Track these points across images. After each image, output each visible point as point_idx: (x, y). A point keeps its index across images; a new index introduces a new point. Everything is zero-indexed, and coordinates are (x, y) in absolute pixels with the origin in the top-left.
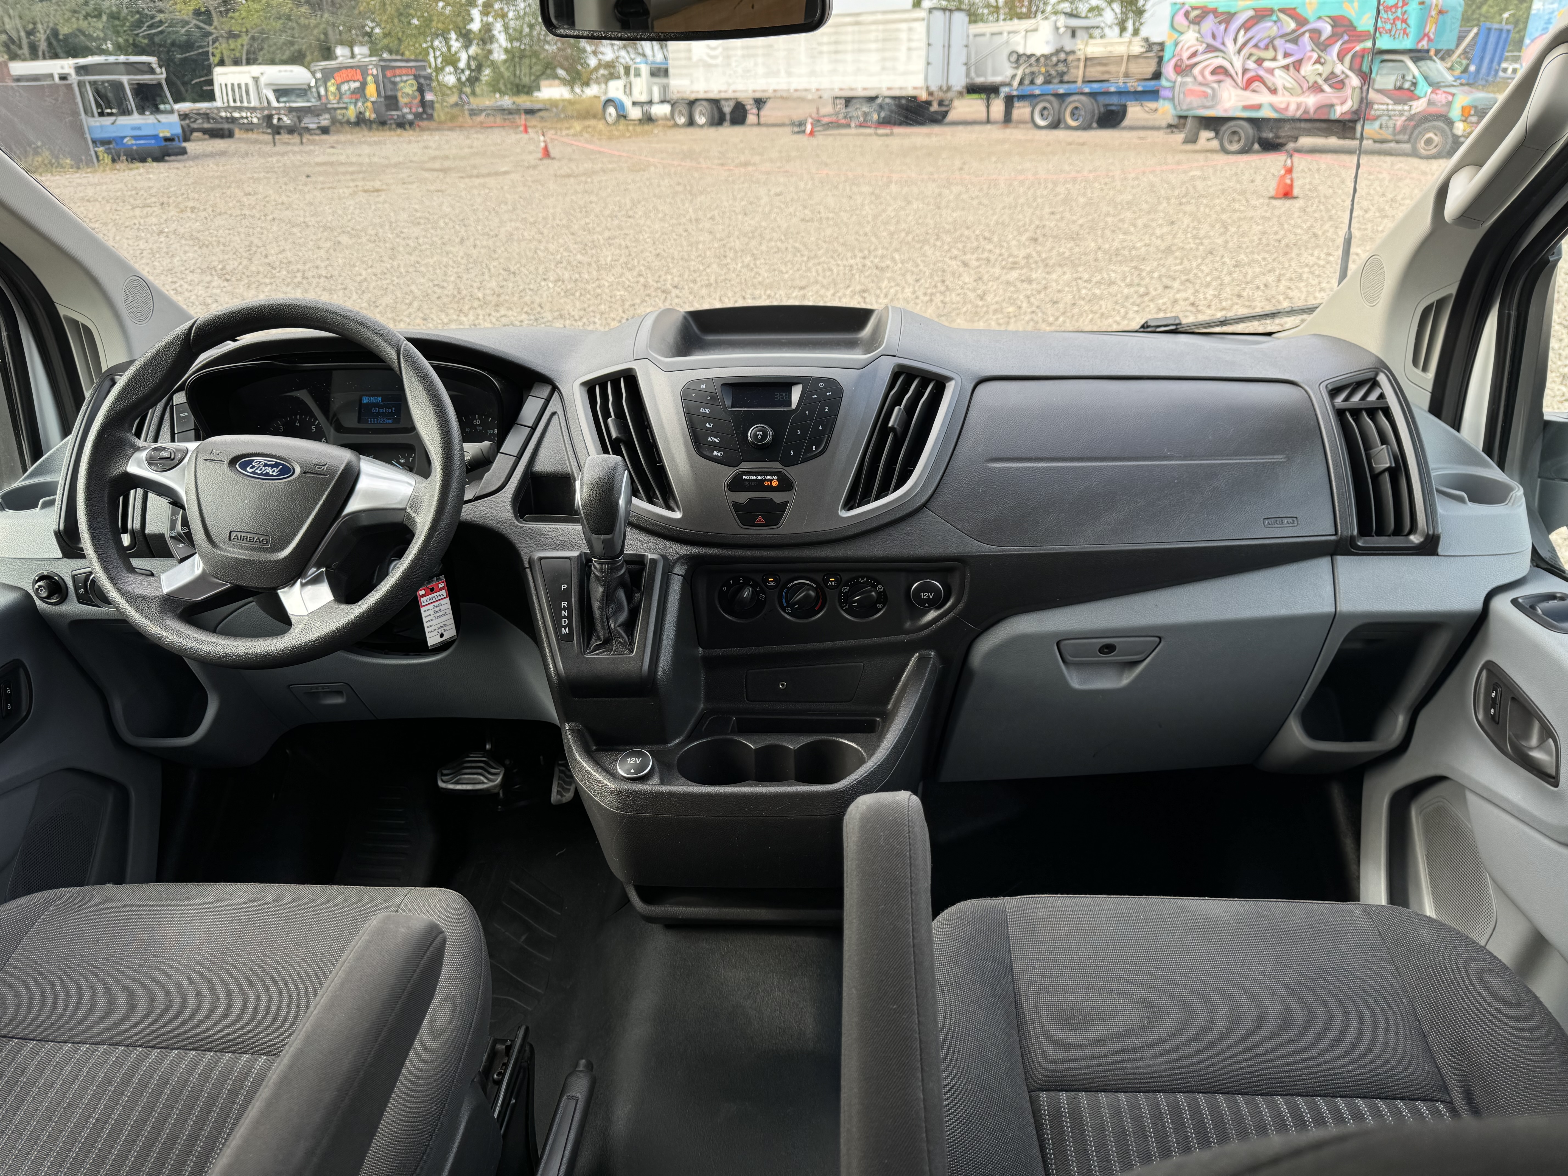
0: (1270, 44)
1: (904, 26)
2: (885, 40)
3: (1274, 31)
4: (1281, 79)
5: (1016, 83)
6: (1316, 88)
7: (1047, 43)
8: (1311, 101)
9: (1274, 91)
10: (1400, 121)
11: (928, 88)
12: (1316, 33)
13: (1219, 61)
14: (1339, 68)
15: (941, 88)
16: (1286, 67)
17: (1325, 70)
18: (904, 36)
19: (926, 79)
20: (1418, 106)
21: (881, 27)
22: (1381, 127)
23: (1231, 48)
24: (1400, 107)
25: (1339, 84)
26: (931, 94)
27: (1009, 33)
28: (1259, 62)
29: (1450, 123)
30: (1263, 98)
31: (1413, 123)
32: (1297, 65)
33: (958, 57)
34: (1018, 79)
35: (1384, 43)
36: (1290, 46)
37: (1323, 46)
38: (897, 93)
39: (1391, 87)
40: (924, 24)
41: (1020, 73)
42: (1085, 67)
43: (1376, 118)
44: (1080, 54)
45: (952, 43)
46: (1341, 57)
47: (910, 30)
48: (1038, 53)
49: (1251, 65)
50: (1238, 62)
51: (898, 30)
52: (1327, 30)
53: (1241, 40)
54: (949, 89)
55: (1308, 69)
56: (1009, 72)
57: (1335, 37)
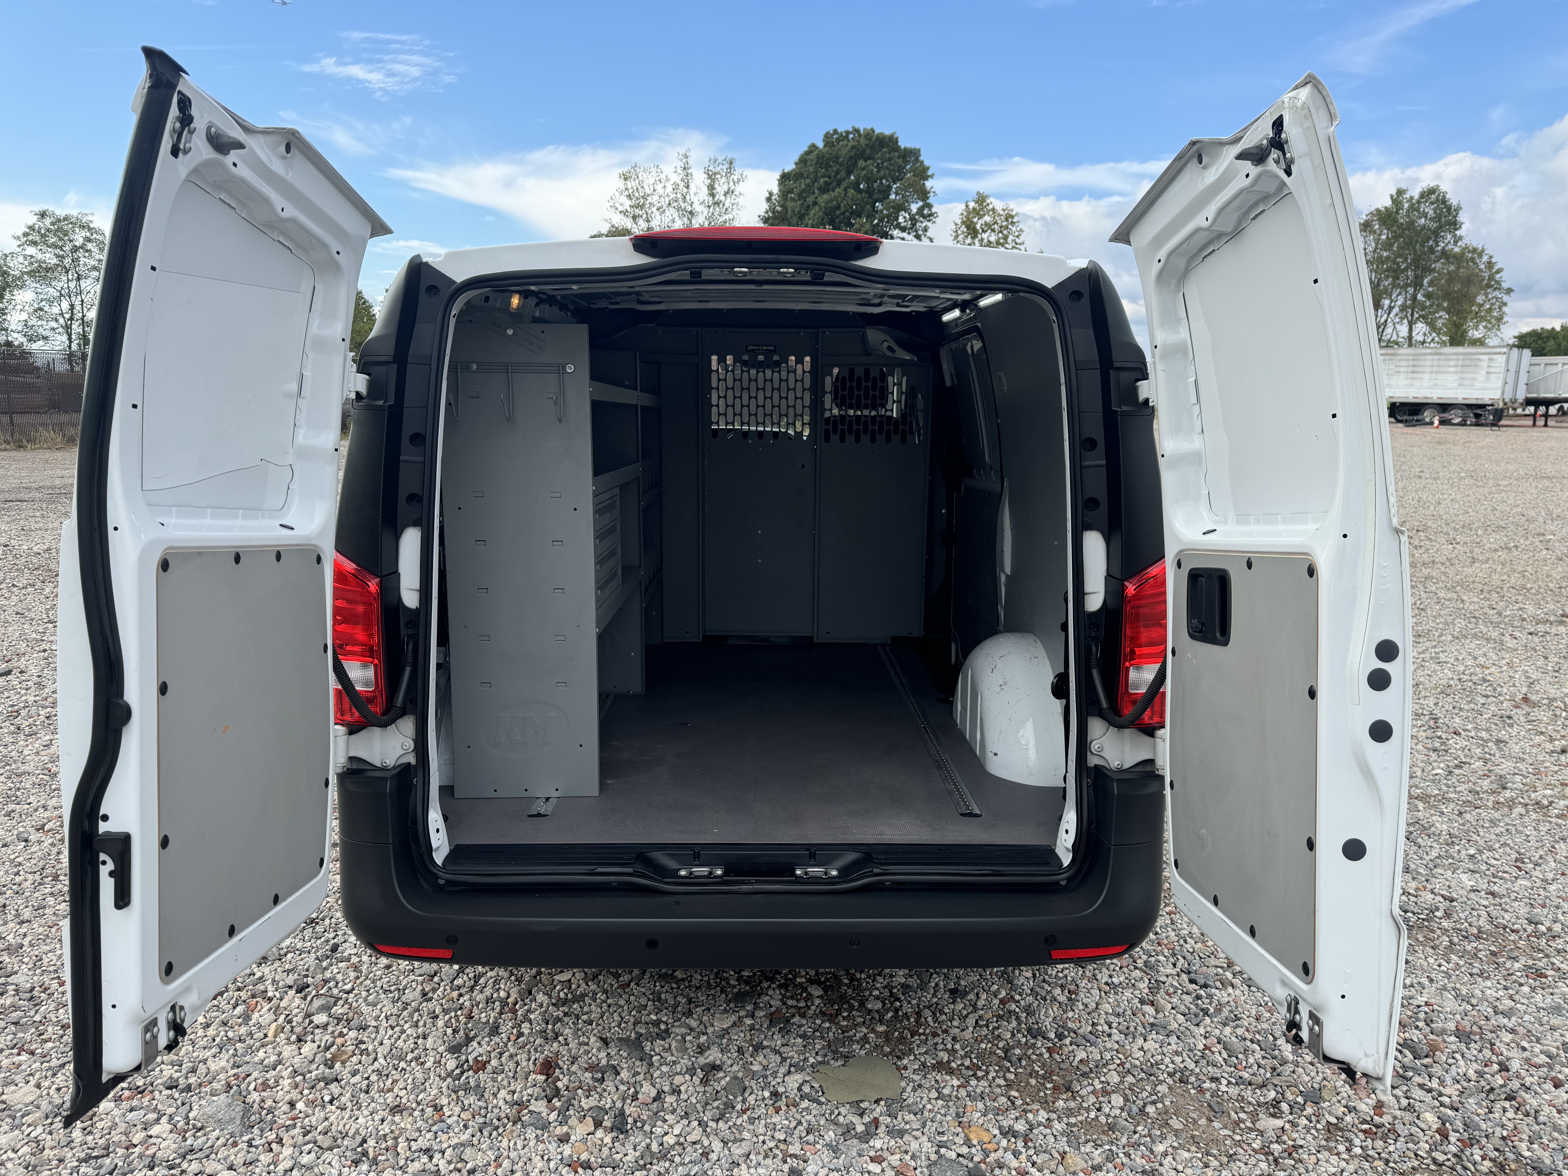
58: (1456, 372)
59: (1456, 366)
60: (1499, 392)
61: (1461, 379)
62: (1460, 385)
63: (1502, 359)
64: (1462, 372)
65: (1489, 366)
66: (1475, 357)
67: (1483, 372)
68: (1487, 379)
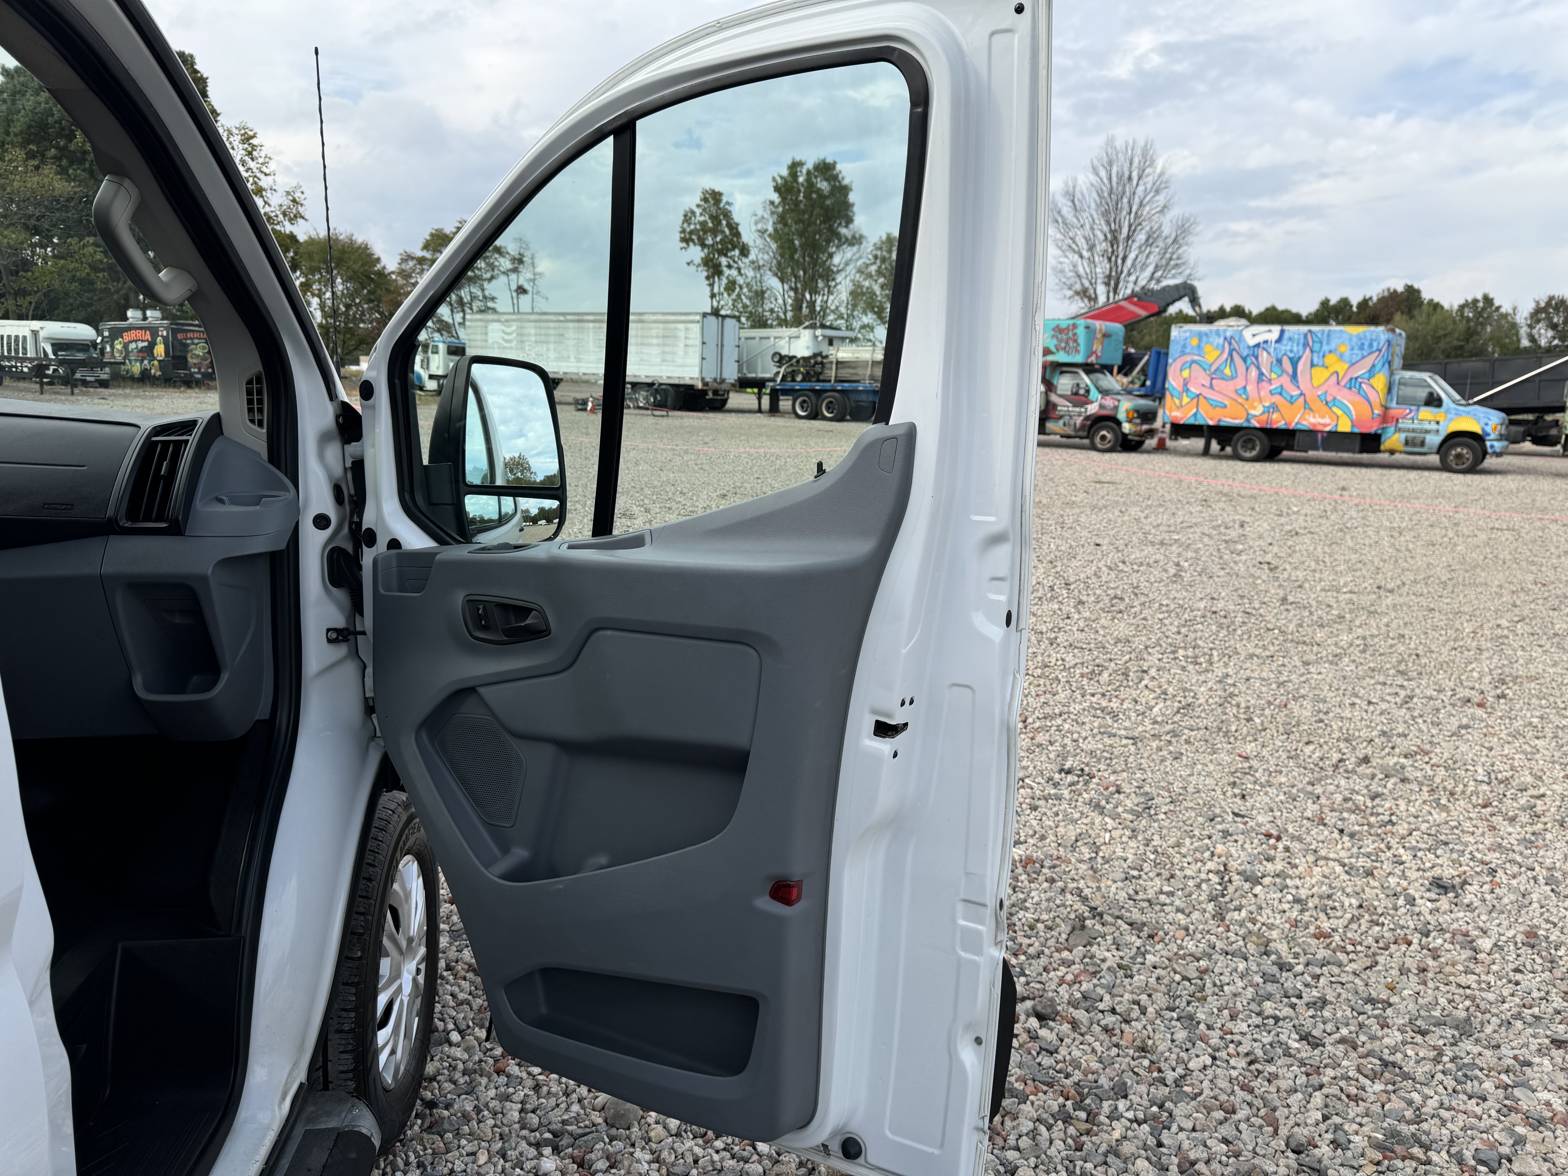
1: (681, 326)
2: (664, 337)
5: (779, 379)
7: (808, 348)
10: (1079, 421)
11: (703, 379)
15: (715, 380)
18: (682, 334)
19: (701, 372)
20: (1092, 409)
21: (661, 326)
22: (1064, 425)
24: (1077, 409)
26: (705, 384)
27: (775, 338)
29: (1119, 423)
31: (1089, 423)
33: (731, 356)
34: (781, 376)
35: (1062, 358)
38: (676, 382)
39: (1069, 393)
40: (698, 326)
41: (782, 370)
42: (837, 369)
43: (1061, 417)
44: (832, 358)
45: (725, 343)
47: (687, 329)
48: (799, 356)
51: (676, 329)
54: (723, 381)
56: (775, 370)
58: (658, 345)
59: (658, 337)
60: (697, 369)
61: (664, 353)
62: (663, 361)
63: (696, 328)
64: (664, 345)
65: (686, 338)
66: (673, 326)
67: (682, 345)
68: (686, 353)
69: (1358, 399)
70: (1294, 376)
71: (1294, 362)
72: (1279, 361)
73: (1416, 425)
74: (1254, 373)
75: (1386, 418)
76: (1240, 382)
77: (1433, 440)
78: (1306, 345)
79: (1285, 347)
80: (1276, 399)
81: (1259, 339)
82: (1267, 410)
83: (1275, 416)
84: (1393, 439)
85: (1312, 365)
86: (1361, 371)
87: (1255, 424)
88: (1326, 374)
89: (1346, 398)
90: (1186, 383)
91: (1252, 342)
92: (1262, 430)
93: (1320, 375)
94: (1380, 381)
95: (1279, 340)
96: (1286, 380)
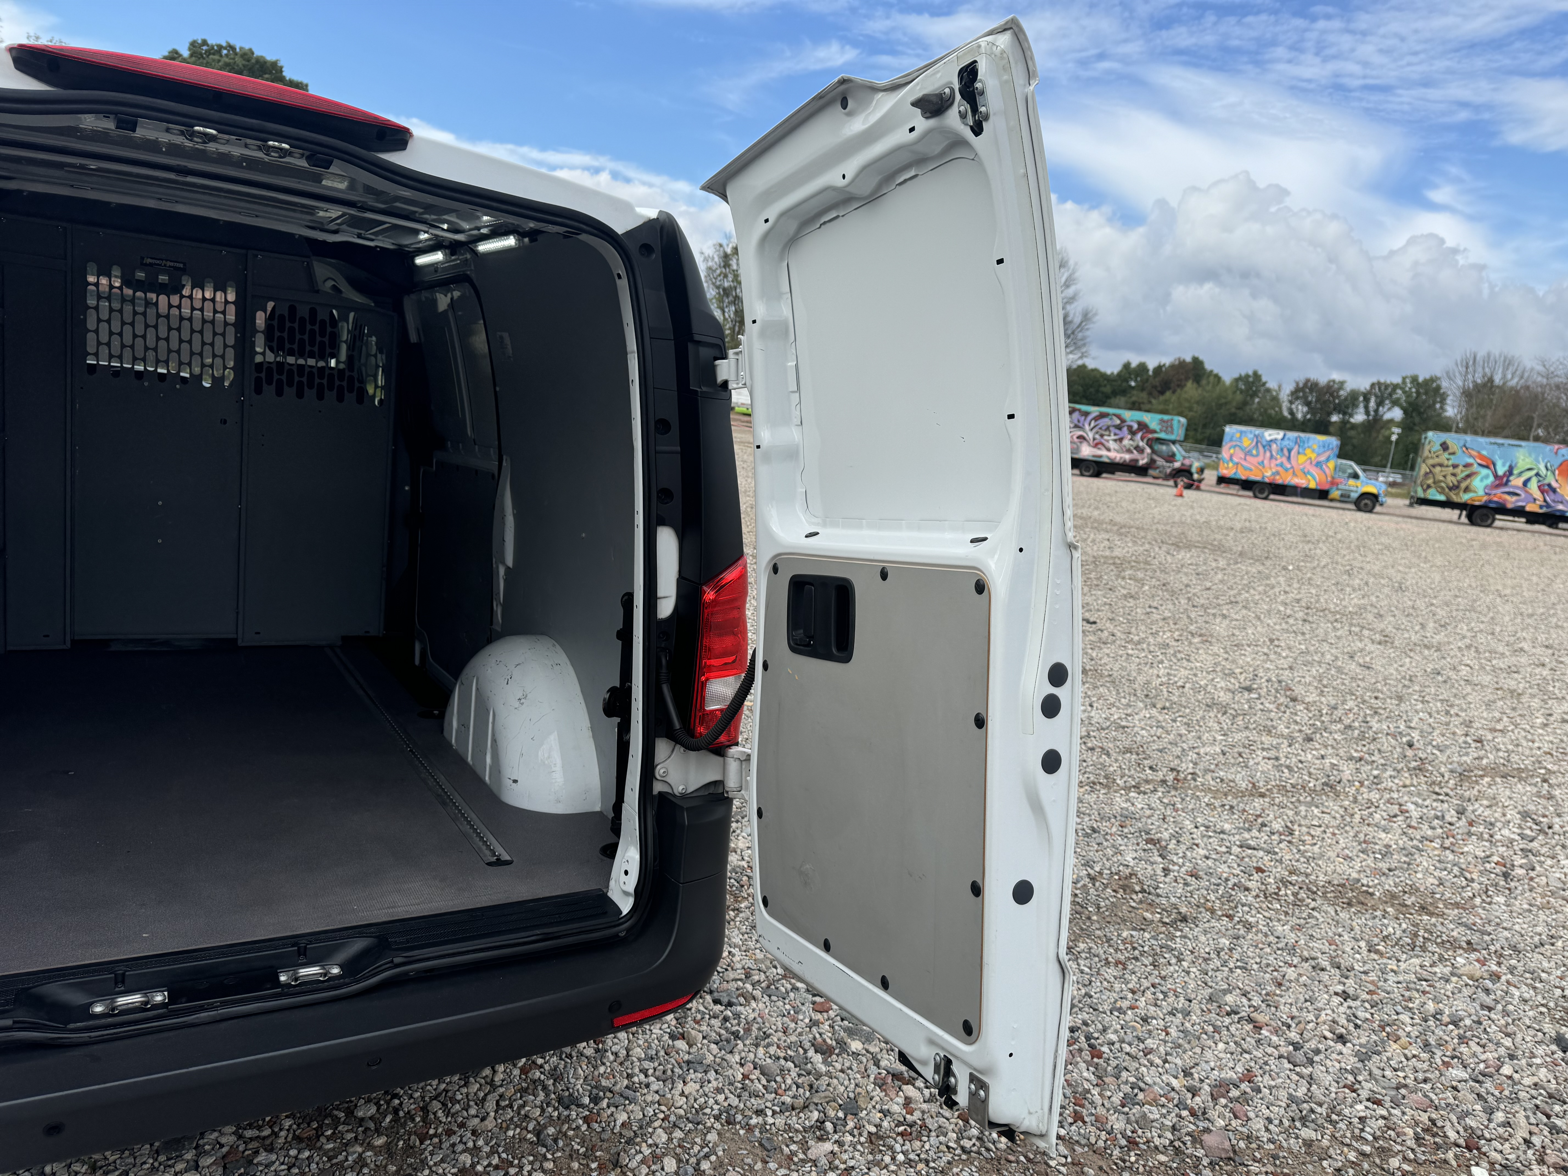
0: (1108, 429)
3: (1110, 423)
4: (1112, 445)
6: (1129, 451)
8: (1127, 457)
9: (1109, 450)
10: (1168, 471)
12: (1130, 428)
13: (1081, 433)
14: (1141, 444)
16: (1115, 440)
17: (1135, 444)
20: (1177, 465)
22: (1159, 472)
23: (1087, 427)
24: (1168, 464)
25: (1141, 451)
28: (1102, 436)
29: (1191, 474)
30: (1104, 452)
31: (1174, 472)
32: (1121, 440)
35: (1162, 435)
36: (1117, 431)
37: (1133, 433)
39: (1164, 455)
43: (1157, 468)
46: (1142, 439)
49: (1097, 436)
50: (1091, 435)
52: (1135, 426)
53: (1093, 424)
55: (1126, 442)
57: (1139, 429)
69: (1320, 472)
70: (1289, 458)
71: (1290, 451)
72: (1282, 450)
73: (1347, 488)
74: (1268, 454)
75: (1333, 483)
76: (1260, 458)
77: (1354, 495)
78: (1296, 443)
79: (1286, 443)
80: (1279, 469)
81: (1273, 437)
82: (1273, 474)
83: (1278, 477)
84: (1335, 494)
85: (1299, 453)
86: (1322, 458)
87: (1267, 480)
88: (1304, 458)
89: (1314, 471)
90: (1231, 456)
91: (1268, 438)
92: (1270, 484)
93: (1302, 459)
94: (1331, 464)
95: (1283, 439)
96: (1284, 460)
